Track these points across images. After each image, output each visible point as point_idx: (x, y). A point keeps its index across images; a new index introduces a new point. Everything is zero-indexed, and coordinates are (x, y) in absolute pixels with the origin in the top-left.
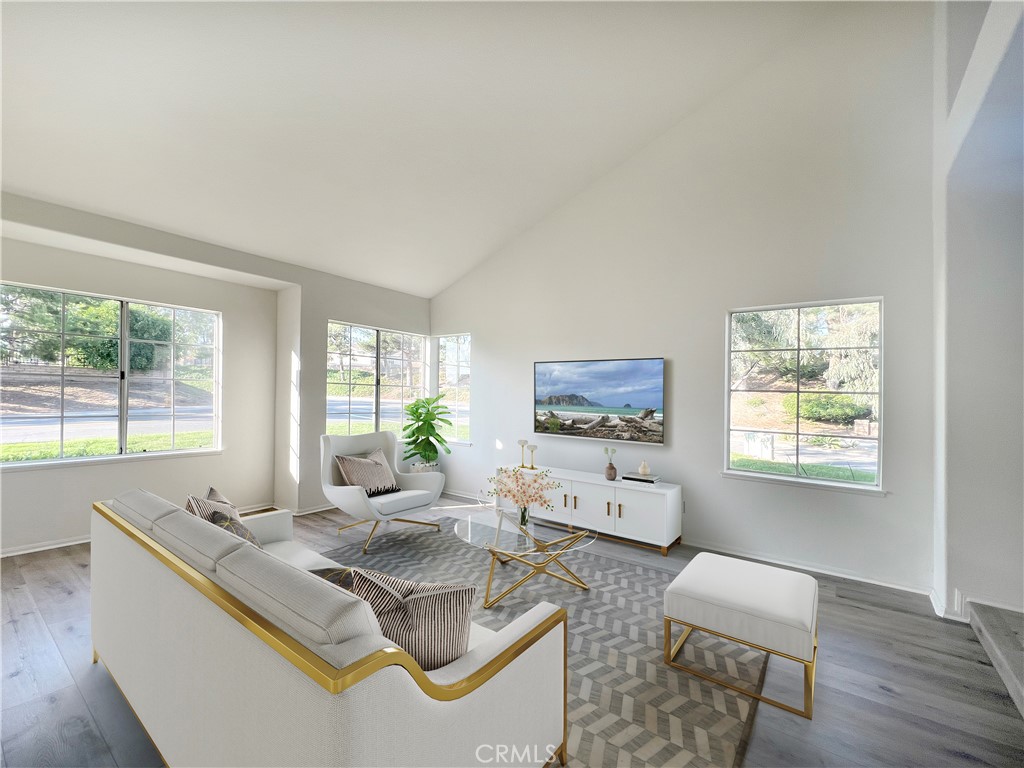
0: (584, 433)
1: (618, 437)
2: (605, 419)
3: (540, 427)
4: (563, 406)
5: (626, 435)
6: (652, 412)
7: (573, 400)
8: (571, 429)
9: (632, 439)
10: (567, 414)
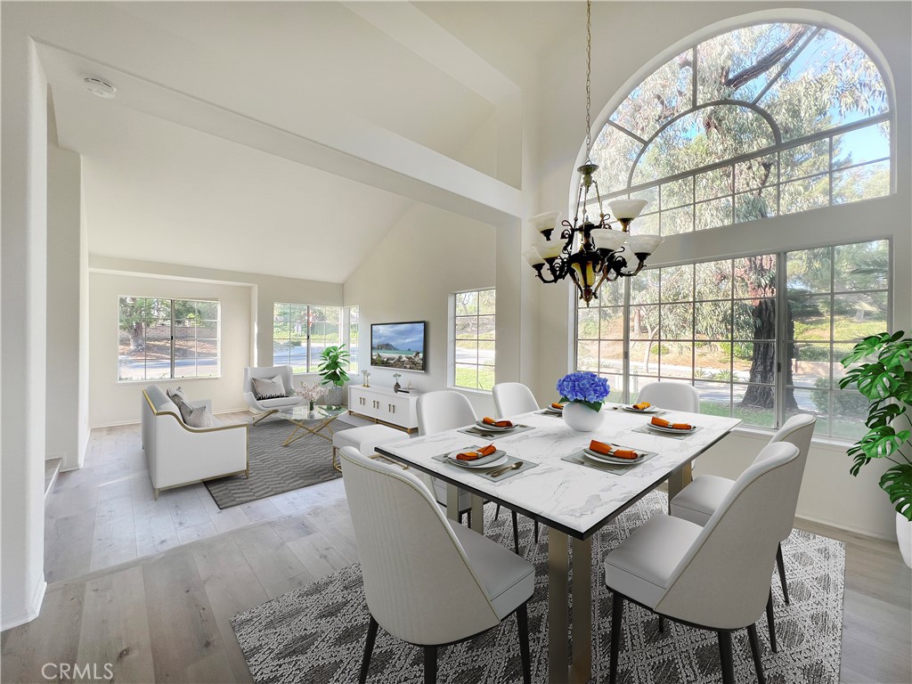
0: (391, 366)
1: (405, 367)
2: (400, 357)
3: (374, 363)
4: (384, 350)
5: (408, 366)
6: (418, 353)
7: (388, 347)
8: (386, 364)
9: (410, 368)
10: (385, 355)
